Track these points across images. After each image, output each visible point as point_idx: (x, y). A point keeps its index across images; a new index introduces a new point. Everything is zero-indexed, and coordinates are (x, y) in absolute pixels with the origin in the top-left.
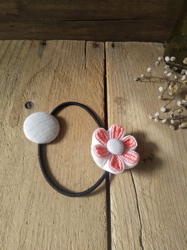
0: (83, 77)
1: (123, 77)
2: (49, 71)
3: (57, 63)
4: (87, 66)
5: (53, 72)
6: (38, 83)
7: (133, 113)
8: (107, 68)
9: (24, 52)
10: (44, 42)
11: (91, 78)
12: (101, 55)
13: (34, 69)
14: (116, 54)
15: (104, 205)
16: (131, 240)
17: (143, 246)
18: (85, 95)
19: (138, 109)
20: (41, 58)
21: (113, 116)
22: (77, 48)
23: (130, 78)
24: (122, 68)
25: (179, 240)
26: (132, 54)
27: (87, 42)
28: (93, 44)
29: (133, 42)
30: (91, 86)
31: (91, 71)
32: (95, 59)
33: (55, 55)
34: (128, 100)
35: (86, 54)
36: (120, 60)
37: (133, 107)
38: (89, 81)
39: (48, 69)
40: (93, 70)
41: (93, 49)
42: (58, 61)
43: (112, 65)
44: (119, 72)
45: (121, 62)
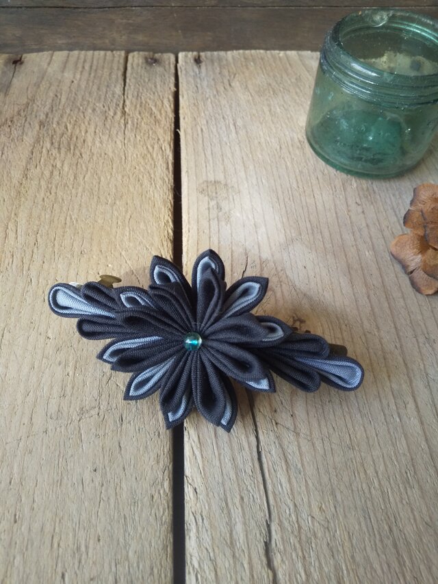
0: (117, 134)
1: (221, 132)
2: (27, 125)
3: (47, 103)
4: (126, 109)
5: (37, 125)
7: (248, 218)
8: (181, 111)
10: (19, 59)
11: (138, 138)
12: (165, 83)
14: (206, 80)
15: (166, 460)
16: (242, 554)
17: (276, 568)
18: (120, 177)
21: (195, 228)
22: (103, 67)
23: (242, 133)
24: (220, 112)
25: (377, 542)
26: (245, 78)
27: (131, 55)
28: (146, 59)
29: (247, 52)
30: (137, 155)
31: (140, 120)
32: (149, 91)
33: (44, 85)
34: (236, 186)
35: (128, 81)
36: (215, 93)
37: (248, 202)
38: (132, 144)
39: (24, 119)
40: (142, 118)
41: (145, 68)
42: (51, 98)
43: (194, 104)
44: (211, 119)
45: (217, 96)
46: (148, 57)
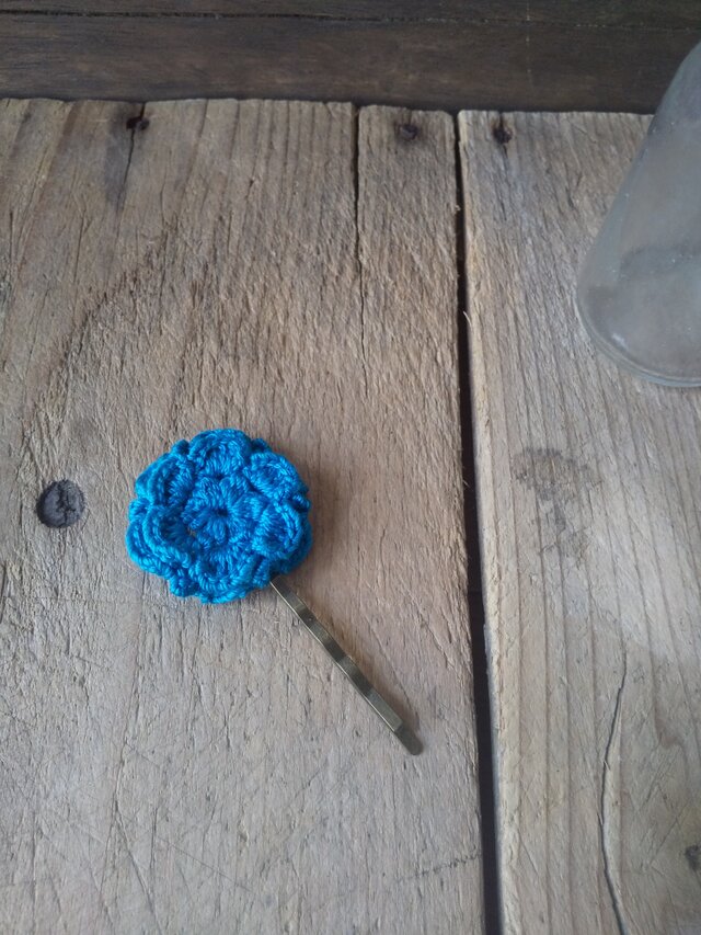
0: (348, 321)
1: (557, 324)
2: (166, 290)
3: (204, 237)
4: (364, 262)
5: (187, 294)
6: (104, 364)
7: (623, 553)
8: (471, 267)
9: (32, 174)
10: (137, 115)
11: (390, 333)
12: (436, 192)
13: (82, 276)
14: (519, 187)
18: (358, 434)
19: (652, 526)
20: (119, 209)
21: (513, 567)
22: (311, 142)
26: (601, 187)
27: (364, 113)
28: (395, 124)
29: (602, 116)
30: (388, 376)
31: (391, 287)
32: (405, 214)
33: (194, 189)
34: (593, 465)
35: (362, 184)
36: (541, 223)
37: (621, 510)
38: (378, 349)
39: (160, 277)
40: (395, 283)
41: (396, 153)
42: (211, 226)
43: (499, 250)
44: (535, 291)
45: (545, 231)
46: (400, 122)
